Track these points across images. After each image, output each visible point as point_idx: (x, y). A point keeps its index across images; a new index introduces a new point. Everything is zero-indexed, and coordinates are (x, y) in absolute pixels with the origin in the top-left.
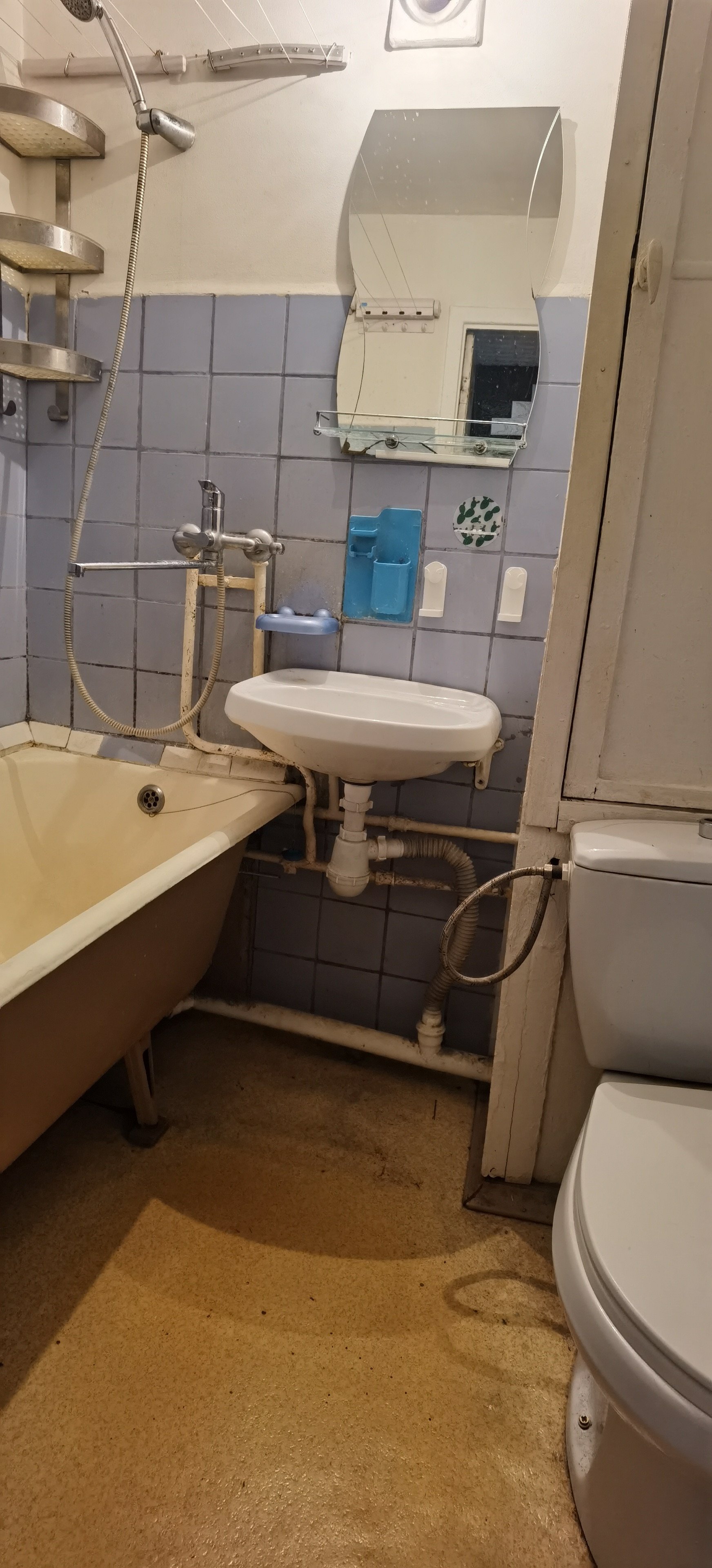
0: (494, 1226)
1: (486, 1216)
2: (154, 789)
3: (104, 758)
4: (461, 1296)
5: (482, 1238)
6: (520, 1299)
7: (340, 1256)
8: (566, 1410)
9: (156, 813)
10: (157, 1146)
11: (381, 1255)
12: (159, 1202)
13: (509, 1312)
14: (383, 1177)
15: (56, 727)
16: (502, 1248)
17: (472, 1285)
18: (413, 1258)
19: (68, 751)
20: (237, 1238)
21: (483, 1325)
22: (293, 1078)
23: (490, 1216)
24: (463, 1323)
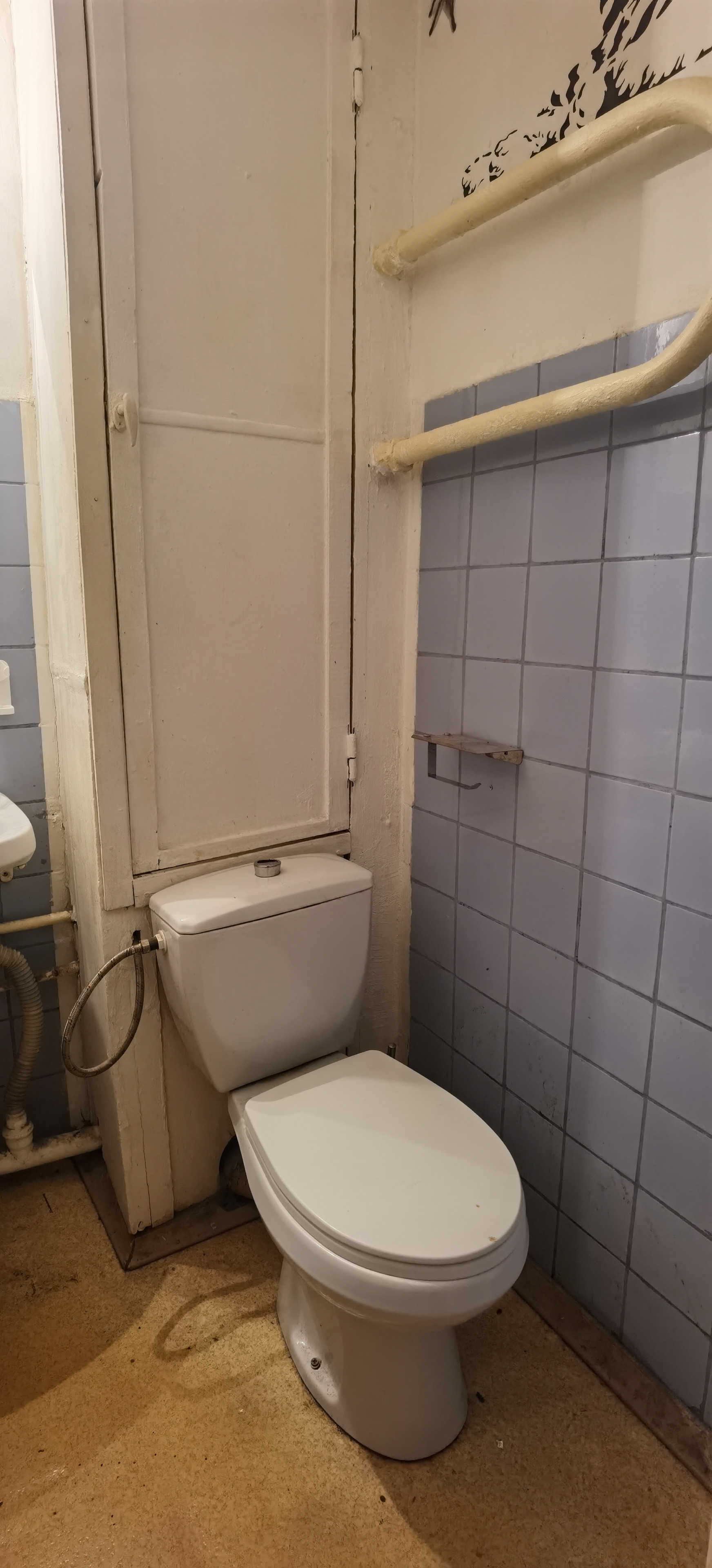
0: (161, 1271)
1: (149, 1266)
4: (170, 1345)
5: (158, 1287)
6: (217, 1313)
7: (43, 1393)
8: (296, 1368)
11: (80, 1363)
13: (215, 1329)
14: (37, 1293)
16: (177, 1284)
17: (173, 1331)
18: (110, 1345)
21: (201, 1355)
23: (153, 1264)
24: (186, 1364)
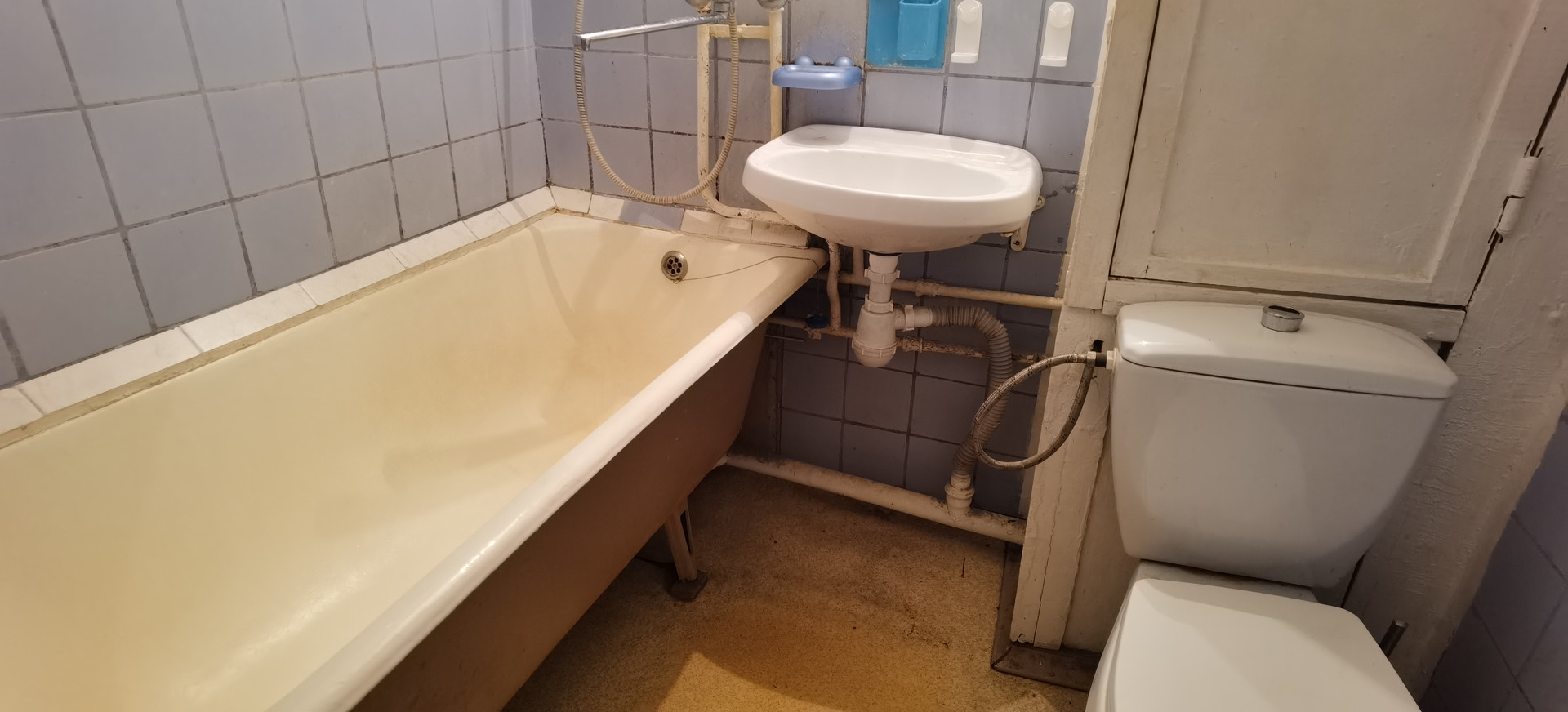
0: (1022, 689)
1: (1014, 678)
2: (677, 257)
3: (626, 223)
5: (1010, 701)
9: (680, 279)
10: (698, 600)
12: (701, 656)
14: (914, 635)
15: (577, 191)
19: (591, 217)
20: (773, 694)
22: (824, 532)
23: (1018, 678)
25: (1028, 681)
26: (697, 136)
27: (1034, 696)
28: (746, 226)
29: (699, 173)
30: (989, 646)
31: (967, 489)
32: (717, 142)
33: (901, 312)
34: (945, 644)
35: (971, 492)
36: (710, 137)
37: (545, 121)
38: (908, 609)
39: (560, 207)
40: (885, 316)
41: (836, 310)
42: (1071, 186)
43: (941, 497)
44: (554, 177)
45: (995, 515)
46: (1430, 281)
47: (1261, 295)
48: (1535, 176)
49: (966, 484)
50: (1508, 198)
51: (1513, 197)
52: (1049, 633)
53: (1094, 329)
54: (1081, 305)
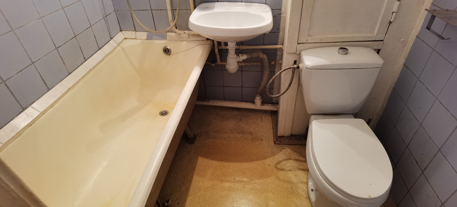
0: (283, 147)
1: (280, 145)
2: (167, 47)
3: (149, 40)
4: (279, 166)
5: (281, 151)
6: (293, 165)
7: (248, 162)
8: (307, 188)
9: (170, 55)
10: (195, 142)
11: (258, 159)
12: (201, 157)
13: (291, 168)
14: (253, 139)
15: (131, 32)
16: (286, 153)
17: (281, 163)
18: (265, 159)
19: (137, 39)
20: (222, 162)
21: (285, 172)
22: (224, 117)
23: (281, 145)
24: (281, 172)
25: (284, 145)
26: (167, 10)
27: (286, 148)
28: (187, 36)
29: (170, 22)
30: (272, 138)
31: (260, 99)
32: (173, 11)
33: (238, 57)
34: (262, 140)
35: (261, 100)
36: (171, 10)
37: (116, 11)
38: (250, 133)
39: (126, 37)
40: (235, 59)
41: (218, 57)
42: (279, 13)
43: (253, 102)
44: (123, 28)
45: (268, 104)
46: (375, 35)
47: (336, 43)
48: (399, 6)
49: (260, 98)
50: (393, 12)
51: (394, 12)
52: (287, 133)
53: (293, 58)
54: (291, 52)
